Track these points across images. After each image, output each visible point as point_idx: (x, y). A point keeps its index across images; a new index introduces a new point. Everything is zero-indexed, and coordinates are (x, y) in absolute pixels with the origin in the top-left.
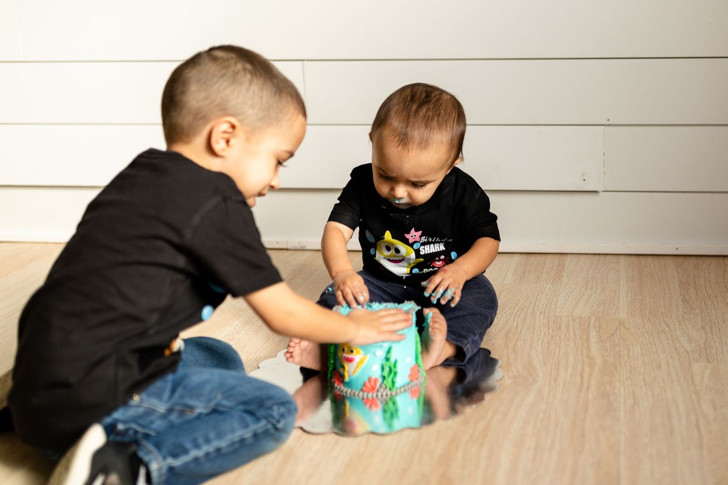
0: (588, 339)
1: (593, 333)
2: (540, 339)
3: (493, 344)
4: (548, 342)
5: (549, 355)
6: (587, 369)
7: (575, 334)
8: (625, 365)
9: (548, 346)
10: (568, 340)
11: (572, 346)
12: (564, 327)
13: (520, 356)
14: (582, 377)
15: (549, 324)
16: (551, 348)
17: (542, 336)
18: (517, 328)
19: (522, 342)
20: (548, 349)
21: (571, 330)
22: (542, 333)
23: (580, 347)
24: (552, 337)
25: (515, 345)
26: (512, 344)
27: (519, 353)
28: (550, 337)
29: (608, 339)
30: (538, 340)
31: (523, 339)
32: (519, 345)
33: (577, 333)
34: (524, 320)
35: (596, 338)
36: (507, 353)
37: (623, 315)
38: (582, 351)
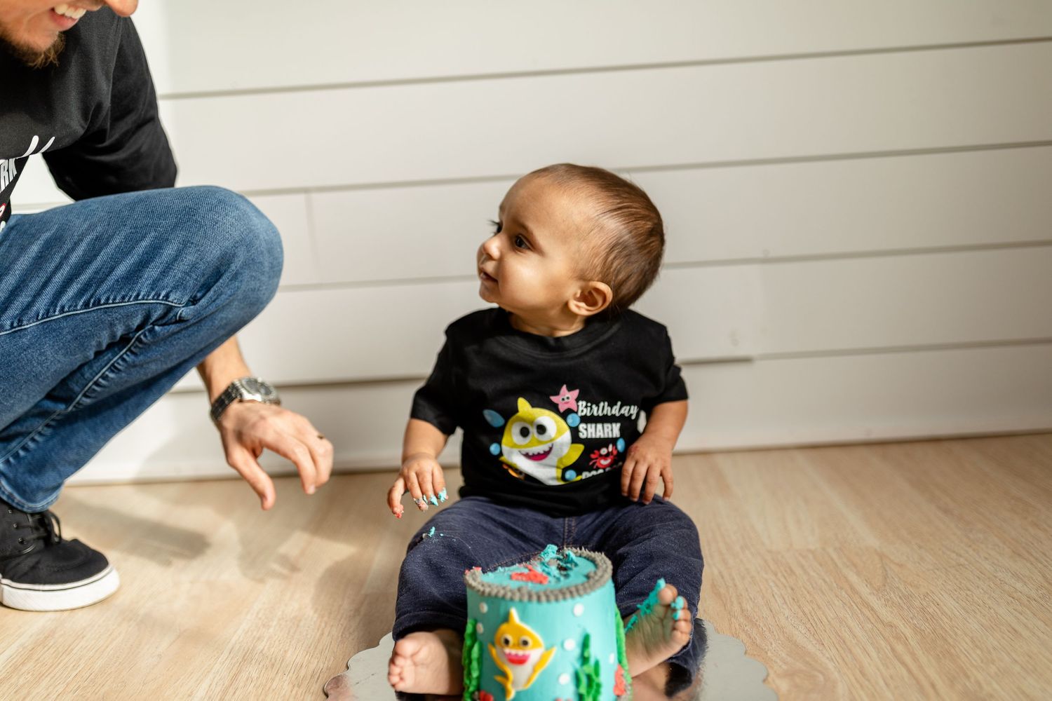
0: (852, 588)
1: (853, 578)
2: (776, 596)
3: (704, 611)
4: (794, 599)
5: (814, 625)
6: (900, 648)
7: (824, 580)
8: (956, 634)
9: (799, 607)
10: (822, 592)
11: (836, 602)
12: (798, 571)
13: (764, 629)
14: (903, 663)
15: (769, 567)
16: (807, 612)
17: (775, 589)
18: (723, 578)
19: (750, 602)
20: (803, 612)
21: (812, 573)
22: (772, 584)
23: (853, 604)
24: (792, 589)
25: (742, 611)
26: (736, 608)
27: (761, 625)
28: (789, 590)
29: (885, 586)
30: (773, 595)
31: (748, 597)
32: (749, 609)
33: (827, 580)
34: (724, 562)
35: (864, 585)
36: (739, 625)
37: (872, 541)
38: (862, 612)
